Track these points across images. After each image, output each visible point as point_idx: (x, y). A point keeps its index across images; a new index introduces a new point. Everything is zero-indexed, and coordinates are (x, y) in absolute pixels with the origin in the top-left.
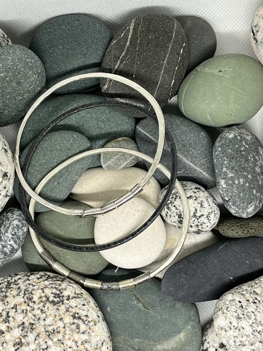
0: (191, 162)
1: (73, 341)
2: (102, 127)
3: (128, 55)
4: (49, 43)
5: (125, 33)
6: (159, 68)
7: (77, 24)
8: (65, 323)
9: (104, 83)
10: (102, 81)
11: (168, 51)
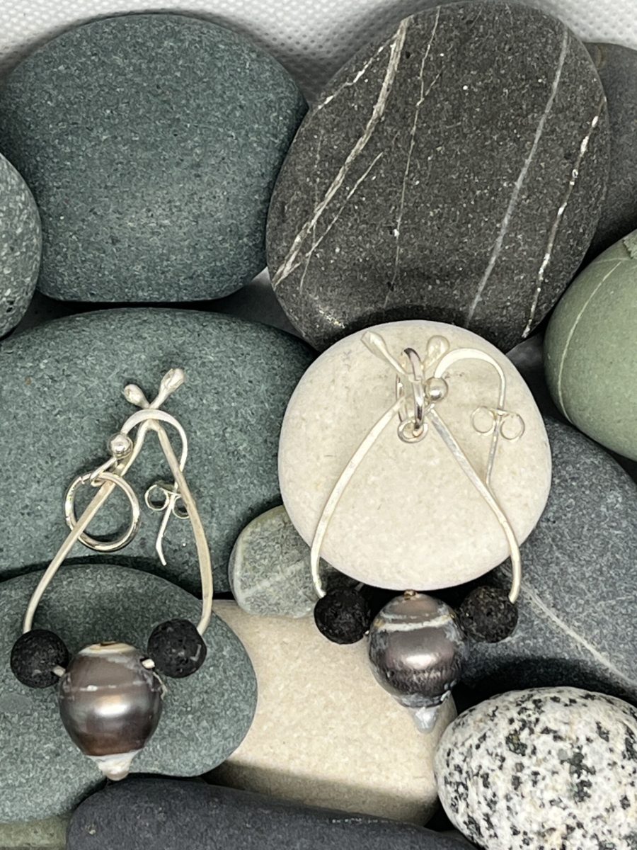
0: (554, 606)
2: (241, 448)
3: (378, 151)
4: (61, 116)
5: (371, 66)
6: (493, 207)
7: (172, 48)
9: (281, 253)
10: (275, 246)
11: (533, 143)
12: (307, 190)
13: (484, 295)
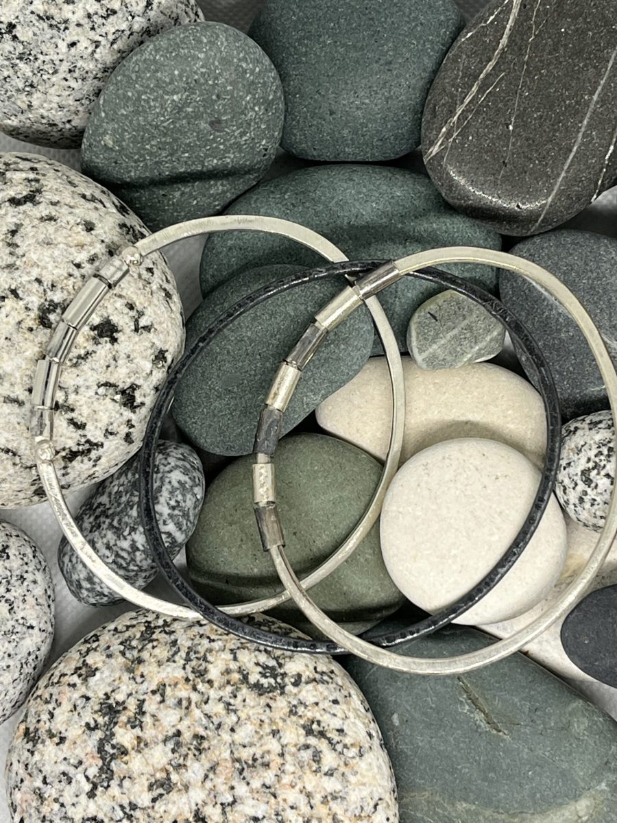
1: (301, 792)
3: (501, 71)
5: (499, 13)
6: (577, 112)
8: (285, 743)
9: (432, 138)
10: (427, 134)
11: (606, 70)
12: (452, 96)
13: (567, 172)
